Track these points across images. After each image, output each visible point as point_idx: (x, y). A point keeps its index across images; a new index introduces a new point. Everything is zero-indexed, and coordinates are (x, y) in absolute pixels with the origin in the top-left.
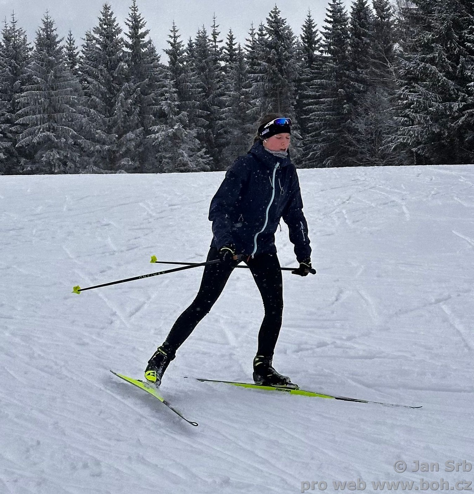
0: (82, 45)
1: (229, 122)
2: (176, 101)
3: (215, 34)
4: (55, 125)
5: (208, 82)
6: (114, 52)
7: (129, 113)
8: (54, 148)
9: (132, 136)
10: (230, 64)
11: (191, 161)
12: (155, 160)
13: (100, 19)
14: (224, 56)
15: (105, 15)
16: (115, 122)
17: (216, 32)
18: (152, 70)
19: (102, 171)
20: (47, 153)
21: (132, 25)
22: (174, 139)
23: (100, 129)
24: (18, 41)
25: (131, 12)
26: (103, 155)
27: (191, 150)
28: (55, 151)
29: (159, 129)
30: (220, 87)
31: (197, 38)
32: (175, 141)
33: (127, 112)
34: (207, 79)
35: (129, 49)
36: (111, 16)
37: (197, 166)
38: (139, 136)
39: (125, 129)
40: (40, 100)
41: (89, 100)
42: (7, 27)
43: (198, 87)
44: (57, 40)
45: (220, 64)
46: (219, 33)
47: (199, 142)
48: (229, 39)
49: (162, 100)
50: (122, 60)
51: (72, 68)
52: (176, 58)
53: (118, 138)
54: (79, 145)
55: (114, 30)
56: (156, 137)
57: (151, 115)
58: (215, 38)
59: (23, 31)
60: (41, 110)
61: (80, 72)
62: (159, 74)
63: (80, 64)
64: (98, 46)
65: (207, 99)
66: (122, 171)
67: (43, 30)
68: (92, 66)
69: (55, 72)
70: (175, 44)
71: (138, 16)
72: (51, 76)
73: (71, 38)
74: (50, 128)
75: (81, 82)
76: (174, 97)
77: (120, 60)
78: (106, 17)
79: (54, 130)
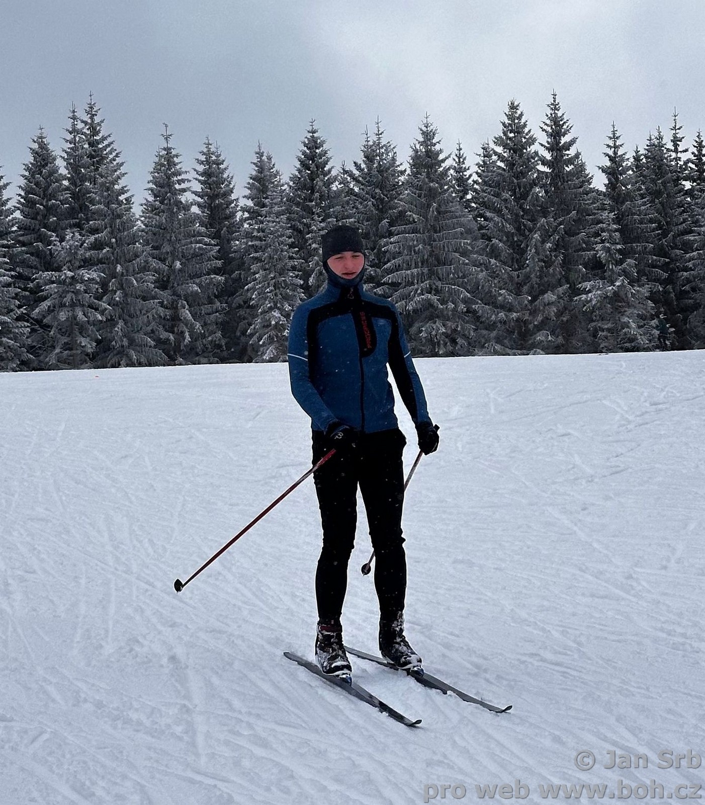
0: (477, 165)
1: (699, 274)
2: (617, 244)
3: (676, 141)
4: (439, 284)
5: (666, 214)
6: (525, 172)
7: (548, 263)
8: (438, 317)
9: (552, 297)
10: (698, 184)
11: (641, 335)
12: (587, 334)
13: (504, 124)
14: (690, 173)
15: (511, 117)
16: (527, 277)
17: (677, 137)
18: (581, 199)
19: (508, 351)
20: (428, 324)
21: (550, 131)
22: (616, 301)
23: (504, 289)
24: (385, 162)
25: (549, 112)
26: (509, 327)
27: (641, 317)
28: (439, 324)
29: (593, 287)
30: (685, 221)
31: (647, 148)
32: (617, 304)
33: (544, 262)
34: (664, 210)
35: (546, 167)
36: (520, 120)
37: (650, 341)
38: (562, 297)
39: (542, 287)
40: (417, 248)
41: (487, 246)
42: (368, 141)
43: (651, 221)
44: (441, 157)
45: (684, 185)
46: (683, 138)
47: (654, 305)
48: (697, 147)
49: (596, 243)
50: (536, 185)
51: (462, 198)
52: (617, 179)
53: (531, 302)
54: (475, 312)
55: (524, 140)
56: (589, 299)
57: (580, 266)
58: (676, 145)
59: (392, 147)
60: (418, 262)
61: (473, 205)
62: (593, 203)
63: (473, 192)
64: (502, 165)
65: (664, 240)
66: (538, 350)
67: (421, 143)
68: (492, 195)
69: (439, 206)
70: (615, 157)
71: (561, 117)
72: (433, 211)
73: (460, 154)
74: (431, 289)
75: (475, 218)
76: (615, 237)
77: (534, 183)
78: (513, 121)
79: (437, 292)
